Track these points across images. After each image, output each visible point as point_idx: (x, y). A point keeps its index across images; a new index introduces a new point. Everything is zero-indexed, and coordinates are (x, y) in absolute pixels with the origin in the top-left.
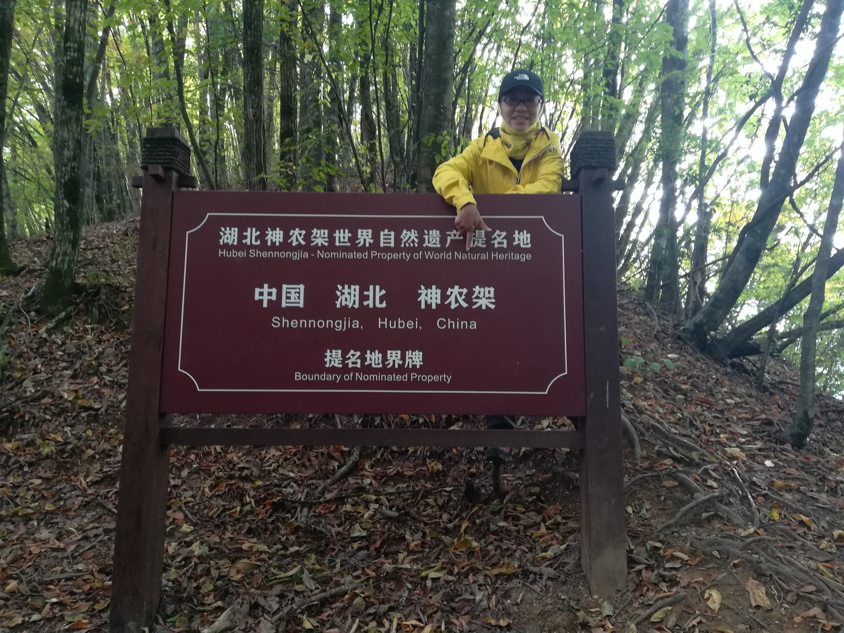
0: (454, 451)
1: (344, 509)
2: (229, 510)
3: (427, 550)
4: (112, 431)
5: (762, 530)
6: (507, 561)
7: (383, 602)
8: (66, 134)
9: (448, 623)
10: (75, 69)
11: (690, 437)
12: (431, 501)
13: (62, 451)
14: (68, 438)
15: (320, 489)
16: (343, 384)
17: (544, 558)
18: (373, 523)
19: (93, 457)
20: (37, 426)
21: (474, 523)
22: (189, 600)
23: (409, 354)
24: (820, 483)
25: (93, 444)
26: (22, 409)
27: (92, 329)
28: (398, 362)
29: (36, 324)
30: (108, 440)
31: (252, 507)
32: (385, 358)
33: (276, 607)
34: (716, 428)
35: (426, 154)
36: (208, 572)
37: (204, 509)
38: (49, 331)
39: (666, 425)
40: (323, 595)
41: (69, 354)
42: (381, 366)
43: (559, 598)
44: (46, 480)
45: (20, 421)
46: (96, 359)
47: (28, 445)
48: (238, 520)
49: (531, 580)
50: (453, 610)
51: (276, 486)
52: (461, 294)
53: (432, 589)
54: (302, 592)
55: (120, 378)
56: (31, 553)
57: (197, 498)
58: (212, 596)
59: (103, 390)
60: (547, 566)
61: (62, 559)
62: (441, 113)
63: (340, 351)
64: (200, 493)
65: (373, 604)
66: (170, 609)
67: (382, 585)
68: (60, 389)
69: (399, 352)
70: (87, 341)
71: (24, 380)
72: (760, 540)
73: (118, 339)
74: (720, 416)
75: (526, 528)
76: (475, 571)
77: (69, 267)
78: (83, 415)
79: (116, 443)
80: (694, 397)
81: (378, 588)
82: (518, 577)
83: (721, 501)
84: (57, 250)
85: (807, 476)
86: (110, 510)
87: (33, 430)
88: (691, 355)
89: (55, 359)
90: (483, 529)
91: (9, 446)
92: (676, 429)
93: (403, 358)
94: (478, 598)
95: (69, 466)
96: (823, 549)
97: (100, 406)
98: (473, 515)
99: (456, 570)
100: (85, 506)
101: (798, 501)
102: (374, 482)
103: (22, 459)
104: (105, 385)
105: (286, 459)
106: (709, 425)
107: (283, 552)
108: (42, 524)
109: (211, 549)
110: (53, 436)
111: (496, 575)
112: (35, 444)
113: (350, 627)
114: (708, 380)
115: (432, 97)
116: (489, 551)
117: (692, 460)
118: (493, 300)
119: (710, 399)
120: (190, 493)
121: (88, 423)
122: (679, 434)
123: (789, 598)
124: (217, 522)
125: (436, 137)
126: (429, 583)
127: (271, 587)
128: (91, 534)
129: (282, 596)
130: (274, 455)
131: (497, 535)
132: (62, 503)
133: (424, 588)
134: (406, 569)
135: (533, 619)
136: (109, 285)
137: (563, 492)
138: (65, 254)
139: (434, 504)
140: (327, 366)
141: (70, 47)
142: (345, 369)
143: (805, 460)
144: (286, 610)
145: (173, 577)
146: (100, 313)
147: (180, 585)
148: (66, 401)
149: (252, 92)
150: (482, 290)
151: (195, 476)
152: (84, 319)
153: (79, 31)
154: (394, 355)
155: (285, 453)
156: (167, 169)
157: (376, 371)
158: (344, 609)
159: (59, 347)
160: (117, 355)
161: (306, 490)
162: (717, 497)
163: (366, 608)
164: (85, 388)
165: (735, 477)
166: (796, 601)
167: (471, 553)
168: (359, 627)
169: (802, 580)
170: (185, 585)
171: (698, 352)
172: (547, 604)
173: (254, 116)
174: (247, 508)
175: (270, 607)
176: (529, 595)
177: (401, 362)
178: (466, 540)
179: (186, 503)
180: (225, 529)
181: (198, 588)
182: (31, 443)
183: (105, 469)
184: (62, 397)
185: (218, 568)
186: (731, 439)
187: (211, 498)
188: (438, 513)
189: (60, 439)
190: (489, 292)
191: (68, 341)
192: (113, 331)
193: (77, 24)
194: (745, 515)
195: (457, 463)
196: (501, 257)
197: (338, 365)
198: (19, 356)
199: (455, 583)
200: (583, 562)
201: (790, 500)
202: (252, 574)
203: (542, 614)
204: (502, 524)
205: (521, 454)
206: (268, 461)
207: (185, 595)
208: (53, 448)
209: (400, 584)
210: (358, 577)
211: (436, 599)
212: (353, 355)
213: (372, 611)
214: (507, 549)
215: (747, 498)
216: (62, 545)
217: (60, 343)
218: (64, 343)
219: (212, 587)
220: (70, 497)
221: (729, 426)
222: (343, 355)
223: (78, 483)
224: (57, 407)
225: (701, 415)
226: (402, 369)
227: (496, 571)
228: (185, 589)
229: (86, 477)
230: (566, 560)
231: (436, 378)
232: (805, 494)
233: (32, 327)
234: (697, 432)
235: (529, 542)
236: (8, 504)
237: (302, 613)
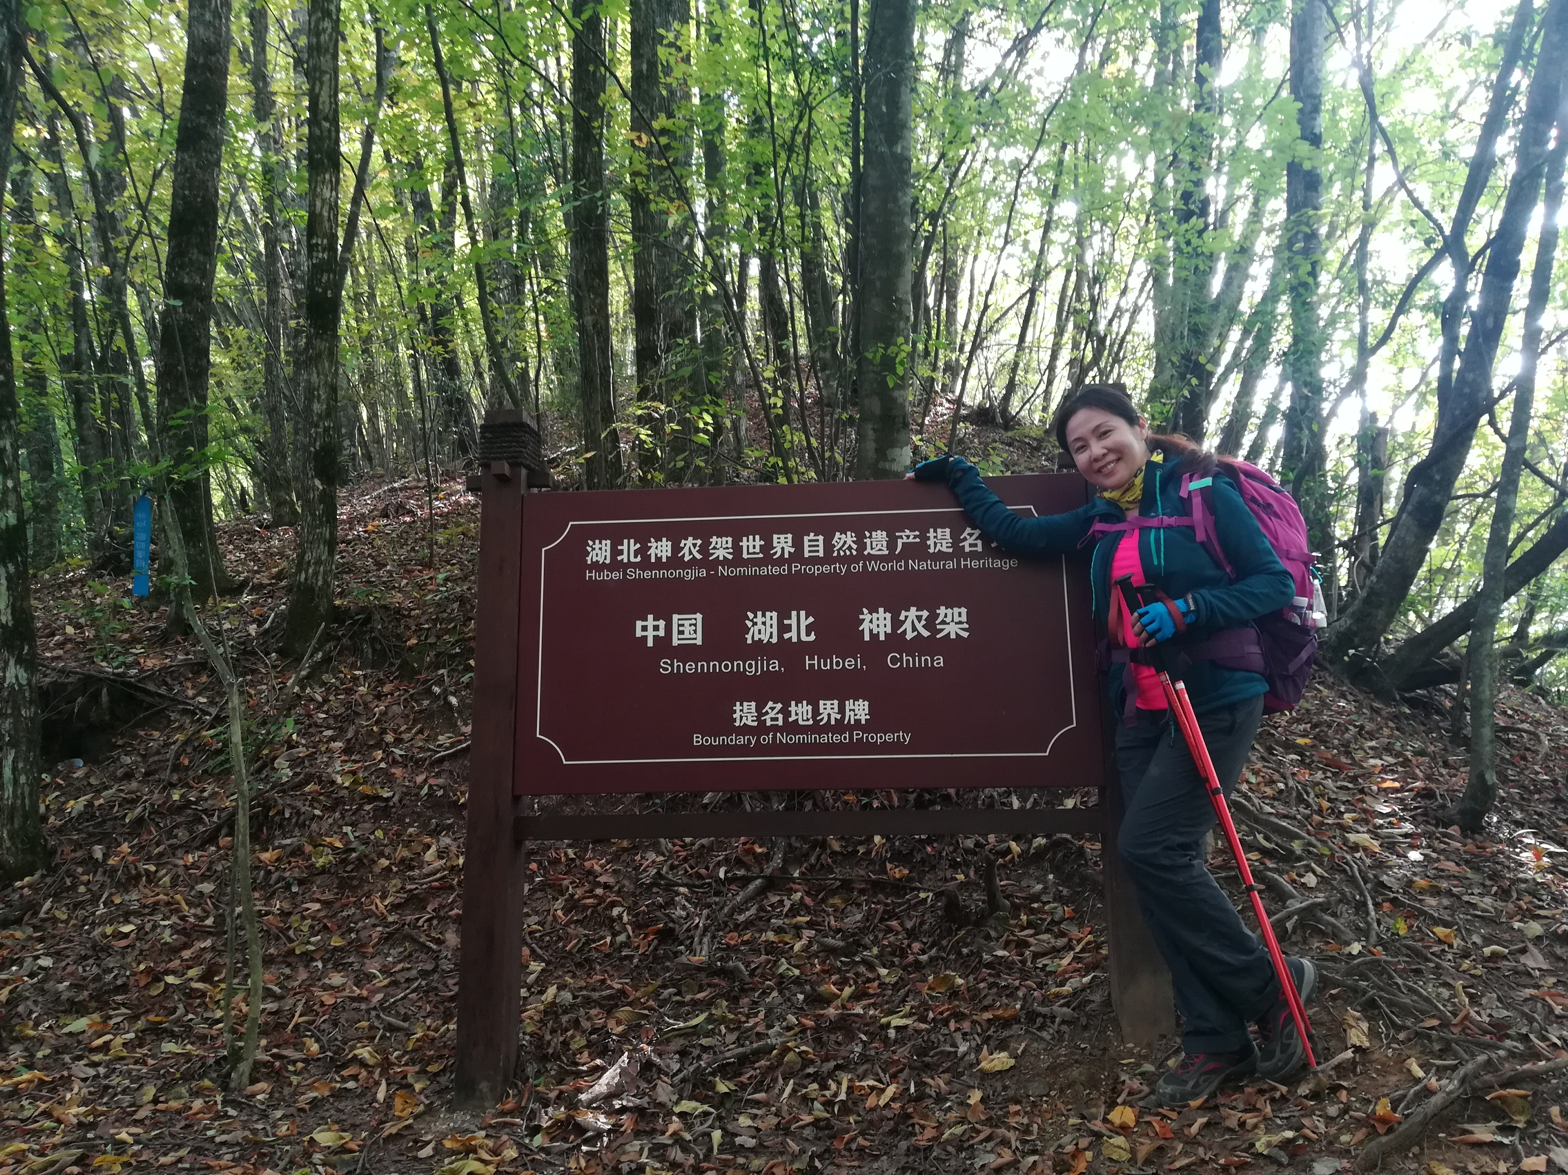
0: (929, 849)
1: (763, 938)
2: (594, 941)
3: (890, 992)
4: (411, 830)
5: (1380, 948)
6: (1005, 1000)
7: (826, 1059)
8: (314, 378)
9: (920, 1084)
10: (325, 278)
11: (1295, 818)
12: (894, 923)
13: (344, 862)
14: (349, 842)
15: (726, 910)
16: (760, 749)
17: (1058, 996)
18: (809, 958)
19: (388, 869)
20: (303, 826)
21: (960, 953)
22: (556, 1057)
23: (849, 704)
24: (1488, 883)
25: (387, 851)
26: (280, 801)
27: (365, 676)
28: (835, 716)
29: (282, 673)
30: (407, 844)
31: (629, 937)
32: (816, 712)
33: (676, 1067)
34: (1339, 804)
35: (872, 375)
36: (576, 1024)
37: (557, 942)
38: (302, 683)
39: (1256, 801)
40: (741, 1050)
41: (335, 717)
42: (811, 722)
43: (1079, 1048)
44: (326, 904)
45: (277, 818)
46: (377, 722)
47: (293, 854)
48: (607, 955)
49: (1038, 1025)
50: (927, 1066)
51: (661, 907)
52: (919, 618)
53: (896, 1041)
54: (710, 1047)
55: (415, 751)
56: (322, 1004)
57: (547, 926)
58: (586, 1054)
59: (393, 770)
60: (1062, 1006)
61: (368, 1011)
62: (892, 310)
63: (753, 704)
64: (550, 918)
65: (812, 1062)
66: (531, 1070)
67: (825, 1038)
68: (330, 770)
69: (836, 702)
70: (361, 696)
71: (275, 758)
72: (1374, 962)
73: (406, 691)
74: (1350, 785)
75: (1036, 956)
76: (959, 1017)
77: (325, 582)
78: (368, 807)
79: (419, 849)
80: (1315, 758)
81: (818, 1041)
82: (1019, 1022)
83: (1324, 911)
84: (307, 558)
85: (1470, 874)
86: (423, 945)
87: (297, 832)
88: (1329, 688)
89: (317, 726)
90: (974, 962)
91: (266, 856)
92: (1273, 807)
93: (842, 710)
94: (963, 1048)
95: (355, 883)
96: (1464, 972)
97: (391, 794)
98: (958, 942)
99: (931, 1015)
100: (387, 939)
101: (1446, 908)
102: (808, 900)
103: (287, 874)
104: (395, 762)
105: (672, 867)
106: (1330, 800)
107: (678, 998)
108: (330, 966)
109: (575, 997)
110: (328, 840)
111: (989, 1020)
112: (303, 853)
113: (782, 1091)
114: (1347, 729)
115: (878, 284)
116: (979, 990)
117: (1291, 852)
118: (966, 626)
119: (1344, 760)
120: (536, 919)
121: (376, 819)
122: (1277, 815)
123: (1402, 1036)
124: (578, 958)
125: (886, 349)
126: (892, 1033)
127: (668, 1041)
128: (401, 978)
129: (683, 1054)
130: (653, 862)
131: (994, 969)
132: (353, 936)
133: (886, 1040)
134: (857, 1015)
135: (1039, 1075)
136: (385, 607)
137: (1094, 906)
138: (318, 562)
139: (900, 929)
140: (737, 724)
141: (317, 244)
142: (761, 728)
143: (1476, 850)
144: (691, 1069)
145: (529, 1030)
146: (374, 650)
147: (541, 1038)
148: (341, 787)
149: (591, 288)
150: (949, 611)
151: (539, 894)
152: (351, 660)
153: (329, 220)
154: (828, 706)
155: (669, 857)
156: (514, 465)
157: (805, 730)
158: (771, 1068)
159: (319, 706)
160: (408, 716)
161: (705, 912)
162: (1320, 904)
163: (804, 1067)
164: (366, 768)
165: (1353, 876)
166: (1410, 1040)
167: (954, 993)
168: (794, 1091)
169: (1422, 1012)
170: (548, 1037)
171: (1347, 681)
172: (1060, 1056)
173: (594, 326)
174: (621, 938)
175: (668, 1066)
176: (1035, 1045)
177: (839, 717)
178: (946, 976)
179: (531, 933)
180: (592, 968)
181: (565, 1044)
182: (297, 851)
183: (409, 887)
184: (333, 782)
185: (589, 1019)
186: (1363, 820)
187: (567, 925)
188: (906, 942)
189: (338, 844)
190: (960, 615)
191: (332, 698)
192: (396, 678)
193: (326, 207)
194: (1358, 928)
195: (933, 868)
196: (974, 564)
197: (751, 722)
198: (264, 723)
199: (928, 1031)
200: (1113, 996)
201: (1431, 906)
202: (639, 1026)
203: (1053, 1069)
204: (1000, 953)
205: (1032, 851)
206: (645, 870)
207: (551, 1051)
208: (331, 857)
209: (851, 1037)
210: (789, 1028)
211: (902, 1053)
212: (772, 709)
213: (811, 1070)
214: (1006, 987)
215: (1365, 904)
216: (365, 993)
217: (320, 699)
218: (326, 701)
219: (584, 1042)
220: (364, 928)
221: (1364, 801)
222: (759, 709)
223: (373, 907)
224: (329, 797)
225: (1318, 784)
226: (840, 726)
227: (988, 1015)
228: (549, 1042)
229: (383, 897)
230: (1091, 998)
231: (889, 737)
232: (1459, 898)
233: (276, 678)
234: (1308, 812)
235: (1038, 976)
236: (278, 938)
237: (713, 1074)
